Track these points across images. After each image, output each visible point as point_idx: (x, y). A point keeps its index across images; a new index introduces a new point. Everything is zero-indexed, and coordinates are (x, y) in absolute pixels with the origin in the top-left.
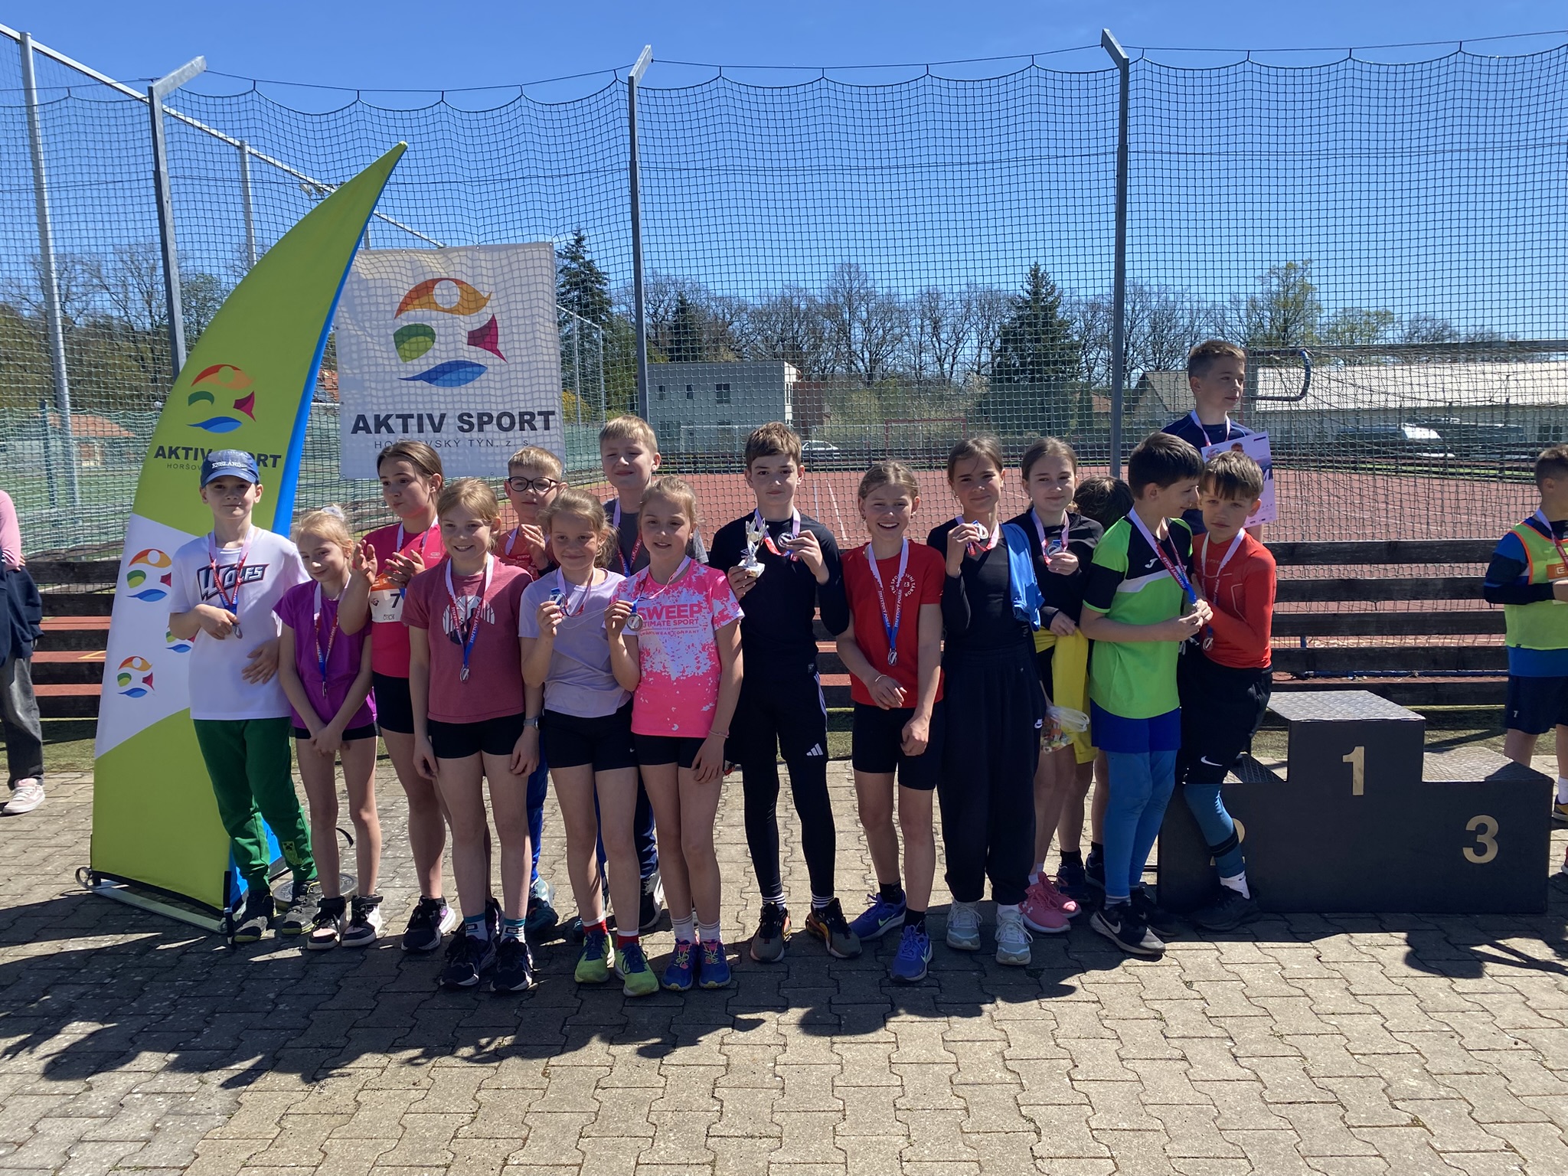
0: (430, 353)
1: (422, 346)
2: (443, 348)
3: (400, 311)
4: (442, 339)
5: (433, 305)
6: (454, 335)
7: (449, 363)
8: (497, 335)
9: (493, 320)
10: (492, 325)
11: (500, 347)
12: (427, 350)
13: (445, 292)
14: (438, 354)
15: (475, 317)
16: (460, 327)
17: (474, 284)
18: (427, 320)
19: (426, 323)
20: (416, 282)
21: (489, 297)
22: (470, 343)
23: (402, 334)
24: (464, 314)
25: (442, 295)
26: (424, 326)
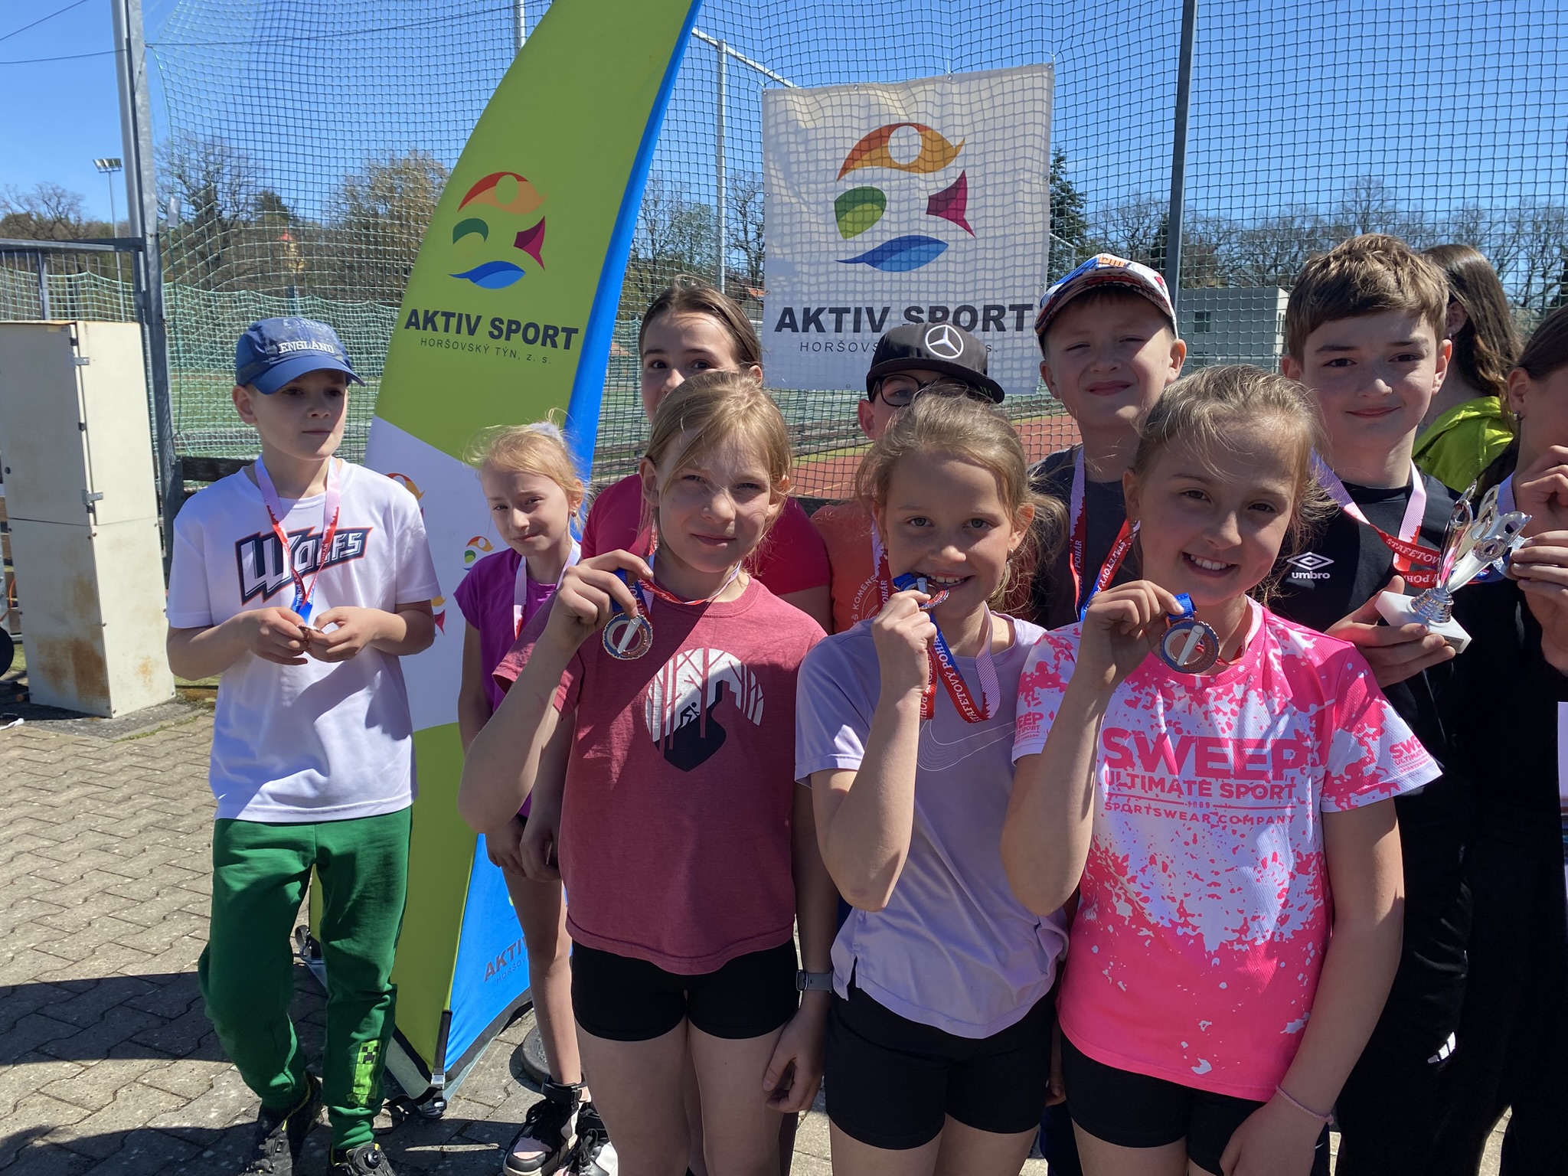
0: (877, 226)
1: (868, 217)
2: (894, 218)
3: (845, 170)
4: (895, 206)
5: (886, 161)
6: (909, 200)
7: (900, 240)
8: (965, 199)
9: (963, 176)
10: (961, 183)
11: (968, 216)
12: (873, 222)
13: (903, 142)
14: (887, 226)
15: (940, 175)
16: (920, 189)
17: (942, 129)
18: (877, 181)
19: (875, 186)
20: (869, 129)
21: (961, 145)
22: (929, 212)
23: (845, 201)
24: (925, 171)
25: (900, 146)
26: (872, 189)
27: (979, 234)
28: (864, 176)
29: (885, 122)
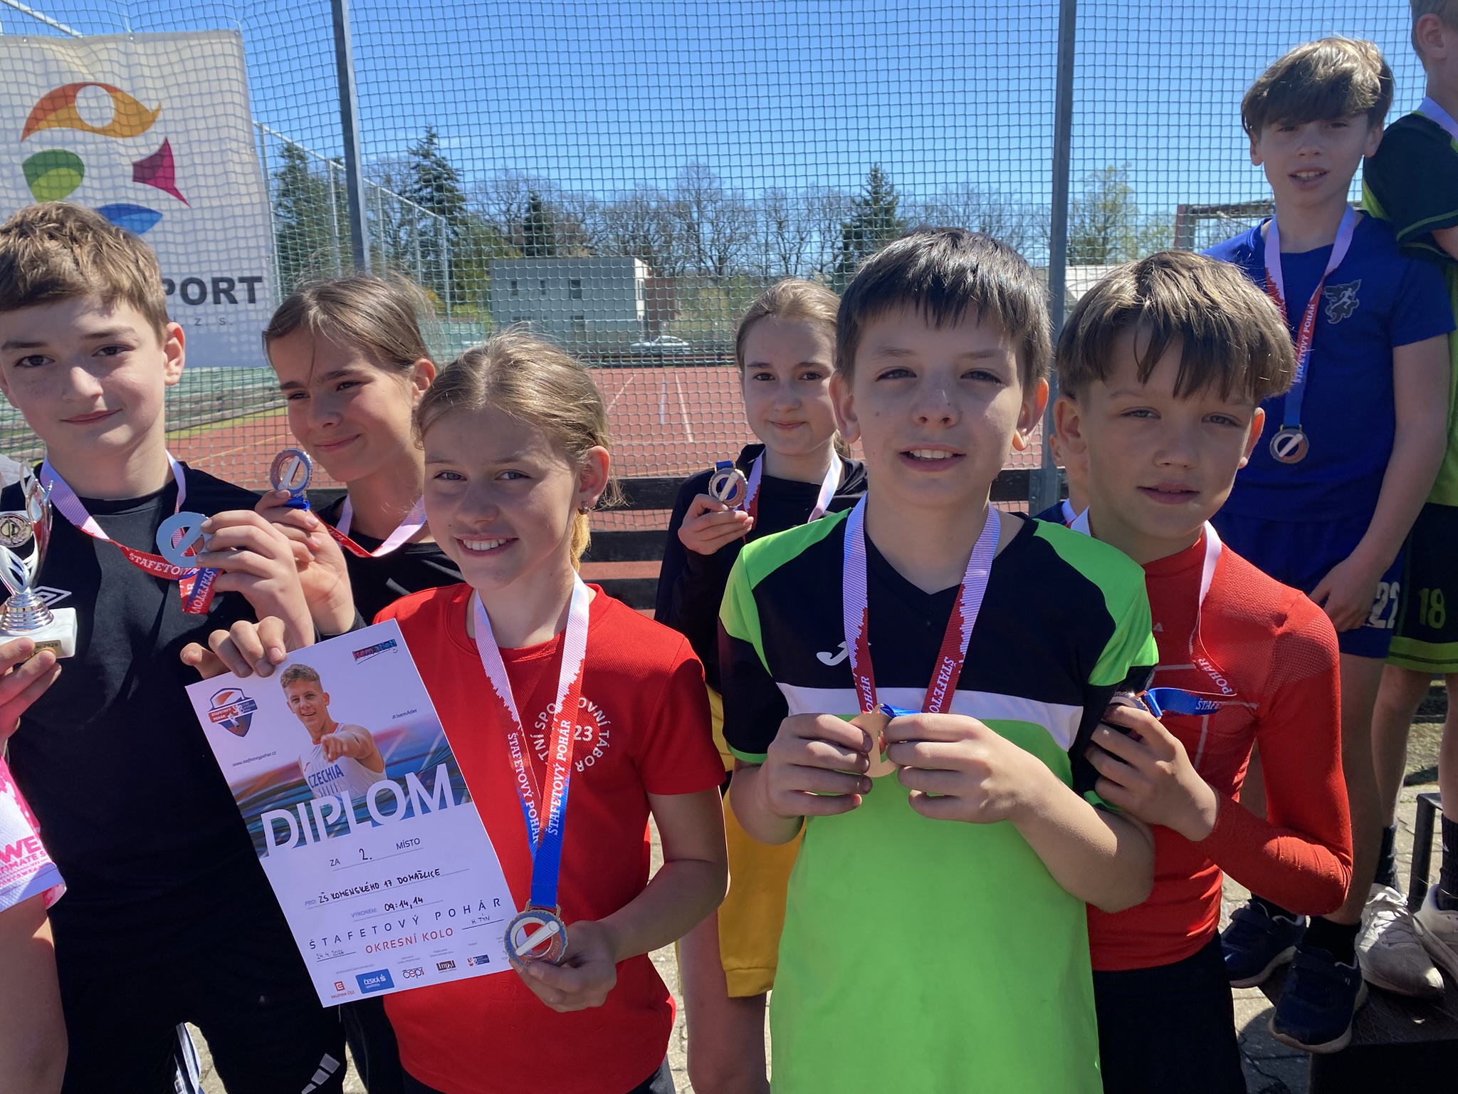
0: (79, 192)
1: (65, 182)
3: (28, 130)
4: (94, 172)
5: (76, 123)
6: (110, 166)
7: (107, 208)
8: (173, 167)
9: (166, 146)
10: (166, 150)
11: (179, 185)
12: (73, 187)
13: (93, 103)
14: (89, 193)
15: (140, 140)
16: (121, 155)
17: (133, 91)
18: (69, 143)
19: (69, 149)
20: (49, 86)
21: (158, 110)
22: (136, 179)
23: (35, 164)
24: (123, 136)
25: (89, 107)
26: (65, 153)
27: (195, 204)
28: (51, 138)
29: (68, 80)
